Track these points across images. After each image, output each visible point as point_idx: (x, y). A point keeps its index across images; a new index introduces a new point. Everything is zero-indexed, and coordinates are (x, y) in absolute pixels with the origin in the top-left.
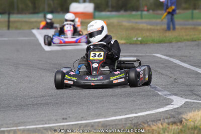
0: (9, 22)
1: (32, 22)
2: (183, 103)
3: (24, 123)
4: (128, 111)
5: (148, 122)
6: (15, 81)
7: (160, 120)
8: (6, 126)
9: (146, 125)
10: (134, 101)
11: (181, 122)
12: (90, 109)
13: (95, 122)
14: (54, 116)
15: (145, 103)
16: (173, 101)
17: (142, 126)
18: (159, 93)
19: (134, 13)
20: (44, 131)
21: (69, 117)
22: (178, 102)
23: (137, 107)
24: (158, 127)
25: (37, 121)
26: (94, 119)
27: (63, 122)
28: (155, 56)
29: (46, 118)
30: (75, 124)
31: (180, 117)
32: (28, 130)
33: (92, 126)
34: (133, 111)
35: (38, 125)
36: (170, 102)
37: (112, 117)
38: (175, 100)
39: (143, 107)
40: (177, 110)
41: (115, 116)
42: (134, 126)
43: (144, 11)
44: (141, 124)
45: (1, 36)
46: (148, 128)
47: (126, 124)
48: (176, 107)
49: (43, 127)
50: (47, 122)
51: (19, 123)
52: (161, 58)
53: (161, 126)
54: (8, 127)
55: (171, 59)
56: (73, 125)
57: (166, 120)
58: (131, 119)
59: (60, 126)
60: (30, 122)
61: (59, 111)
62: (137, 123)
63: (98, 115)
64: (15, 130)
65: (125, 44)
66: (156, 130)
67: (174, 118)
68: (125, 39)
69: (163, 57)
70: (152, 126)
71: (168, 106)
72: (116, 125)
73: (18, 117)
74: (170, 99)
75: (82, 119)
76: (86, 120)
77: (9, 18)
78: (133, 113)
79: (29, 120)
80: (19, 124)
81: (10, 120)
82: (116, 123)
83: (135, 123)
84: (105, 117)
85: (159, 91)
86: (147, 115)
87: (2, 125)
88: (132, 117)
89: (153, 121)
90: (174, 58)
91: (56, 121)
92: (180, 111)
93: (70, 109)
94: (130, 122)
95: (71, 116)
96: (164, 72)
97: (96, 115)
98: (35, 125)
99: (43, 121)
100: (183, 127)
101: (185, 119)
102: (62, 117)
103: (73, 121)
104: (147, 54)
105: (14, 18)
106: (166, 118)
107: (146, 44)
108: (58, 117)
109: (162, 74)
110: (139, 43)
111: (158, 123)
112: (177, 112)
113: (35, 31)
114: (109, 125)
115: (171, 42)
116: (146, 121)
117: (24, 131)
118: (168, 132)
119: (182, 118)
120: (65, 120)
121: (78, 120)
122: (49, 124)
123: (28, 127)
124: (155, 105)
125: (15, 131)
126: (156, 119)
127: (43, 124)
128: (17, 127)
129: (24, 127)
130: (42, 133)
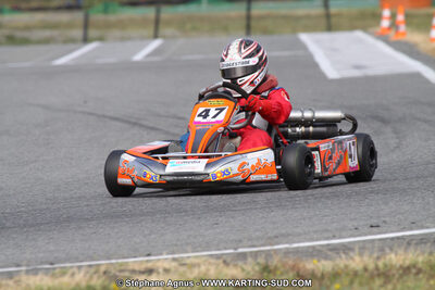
0: (249, 17)
3: (286, 237)
12: (428, 203)
14: (351, 220)
20: (329, 253)
21: (385, 222)
25: (315, 232)
27: (369, 234)
29: (334, 225)
30: (398, 238)
32: (297, 251)
35: (317, 240)
49: (328, 245)
50: (337, 234)
51: (277, 237)
56: (392, 239)
59: (364, 241)
60: (300, 235)
61: (362, 209)
64: (269, 251)
73: (274, 223)
75: (413, 225)
76: (422, 227)
77: (249, 10)
79: (298, 230)
80: (276, 240)
81: (257, 230)
87: (240, 241)
91: (357, 230)
93: (386, 204)
95: (387, 219)
98: (312, 240)
99: (327, 231)
102: (370, 222)
103: (392, 232)
108: (362, 223)
113: (305, 37)
117: (287, 252)
120: (375, 229)
121: (403, 229)
122: (340, 237)
123: (295, 245)
125: (268, 254)
127: (327, 239)
128: (271, 245)
129: (287, 246)
130: (326, 258)
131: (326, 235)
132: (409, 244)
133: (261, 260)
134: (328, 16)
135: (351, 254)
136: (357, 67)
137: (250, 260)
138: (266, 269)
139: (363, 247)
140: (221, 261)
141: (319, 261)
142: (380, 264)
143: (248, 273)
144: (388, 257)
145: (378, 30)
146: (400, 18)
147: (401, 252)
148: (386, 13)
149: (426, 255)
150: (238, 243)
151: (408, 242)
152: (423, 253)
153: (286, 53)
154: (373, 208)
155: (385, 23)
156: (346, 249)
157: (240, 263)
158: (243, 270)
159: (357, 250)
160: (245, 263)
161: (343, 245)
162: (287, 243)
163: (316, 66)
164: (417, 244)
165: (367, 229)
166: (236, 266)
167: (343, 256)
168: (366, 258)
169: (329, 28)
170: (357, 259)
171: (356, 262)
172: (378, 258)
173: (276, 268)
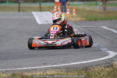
0: (19, 7)
1: (33, 8)
2: (115, 55)
3: (21, 66)
4: (82, 60)
5: (93, 66)
6: (19, 42)
7: (100, 65)
8: (10, 68)
9: (91, 68)
10: (86, 54)
11: (112, 66)
12: (60, 58)
13: (62, 66)
14: (39, 62)
15: (93, 55)
16: (109, 54)
17: (89, 68)
18: (102, 49)
19: (93, 2)
20: (32, 71)
21: (48, 63)
22: (112, 54)
23: (88, 57)
24: (99, 69)
25: (29, 65)
26: (62, 64)
27: (43, 66)
28: (102, 28)
29: (34, 63)
30: (50, 67)
31: (112, 63)
32: (23, 70)
33: (60, 68)
34: (85, 60)
35: (29, 67)
36: (107, 54)
37: (72, 63)
38: (110, 53)
39: (91, 57)
40: (110, 59)
41: (74, 63)
42: (85, 68)
43: (98, 1)
44: (88, 67)
45: (14, 15)
46: (93, 70)
47: (80, 67)
48: (110, 57)
49: (31, 69)
50: (34, 66)
51: (18, 66)
52: (105, 29)
53: (100, 68)
54: (11, 69)
55: (111, 30)
56: (49, 67)
57: (104, 65)
58: (83, 64)
60: (24, 66)
61: (42, 59)
62: (86, 66)
63: (65, 62)
64: (15, 70)
65: (85, 20)
66: (97, 71)
67: (108, 63)
68: (85, 18)
69: (107, 28)
70: (95, 68)
71: (106, 57)
72: (74, 68)
74: (108, 53)
75: (55, 64)
76: (57, 64)
77: (19, 5)
78: (85, 61)
79: (24, 64)
81: (13, 64)
82: (74, 66)
83: (85, 67)
84: (68, 63)
85: (102, 48)
86: (93, 62)
87: (8, 67)
88: (84, 63)
89: (96, 65)
90: (112, 29)
91: (40, 65)
92: (112, 60)
93: (49, 58)
94: (82, 66)
95: (48, 62)
96: (106, 37)
97: (63, 61)
98: (27, 67)
99: (32, 65)
100: (113, 69)
101: (115, 64)
102: (44, 63)
103: (49, 65)
104: (98, 27)
105: (23, 5)
106: (104, 64)
107: (98, 20)
108: (41, 63)
109: (105, 38)
110: (93, 20)
111: (98, 67)
112: (111, 60)
113: (33, 13)
114: (70, 68)
115: (112, 20)
116: (92, 65)
118: (104, 72)
119: (113, 64)
120: (45, 65)
121: (52, 65)
123: (22, 69)
124: (98, 56)
126: (98, 64)
128: (16, 68)
129: (20, 69)
130: (30, 72)
131: (31, 66)
132: (53, 69)
133: (13, 72)
134: (40, 7)
135: (37, 71)
136: (46, 21)
137: (9, 72)
138: (13, 75)
139: (40, 69)
140: (1, 72)
141: (28, 73)
142: (45, 74)
143: (9, 76)
144: (47, 72)
145: (53, 11)
146: (59, 8)
147: (50, 71)
148: (55, 7)
149: (57, 72)
150: (7, 68)
151: (53, 68)
152: (56, 71)
153: (28, 17)
154: (45, 59)
155: (55, 10)
156: (36, 70)
157: (7, 73)
158: (7, 75)
159: (39, 70)
160: (8, 73)
161: (35, 69)
162: (20, 68)
163: (35, 20)
164: (55, 69)
165: (43, 65)
166: (5, 74)
167: (35, 72)
168: (41, 72)
169: (41, 11)
170: (39, 72)
171: (38, 73)
172: (44, 72)
173: (16, 75)
